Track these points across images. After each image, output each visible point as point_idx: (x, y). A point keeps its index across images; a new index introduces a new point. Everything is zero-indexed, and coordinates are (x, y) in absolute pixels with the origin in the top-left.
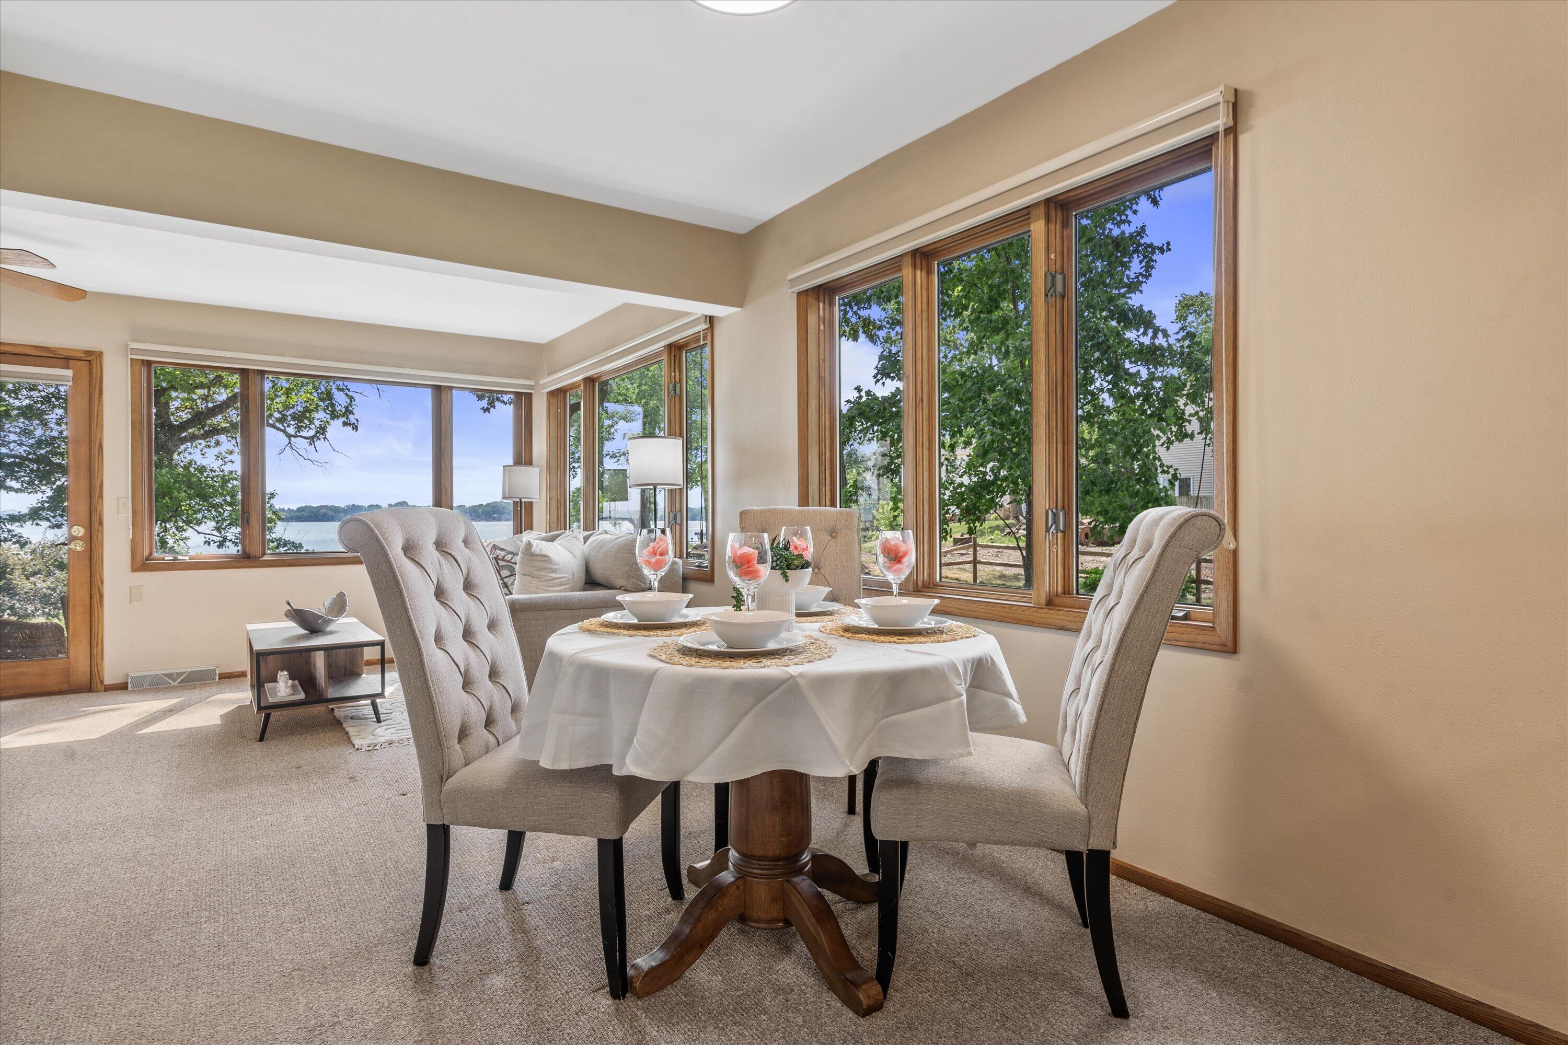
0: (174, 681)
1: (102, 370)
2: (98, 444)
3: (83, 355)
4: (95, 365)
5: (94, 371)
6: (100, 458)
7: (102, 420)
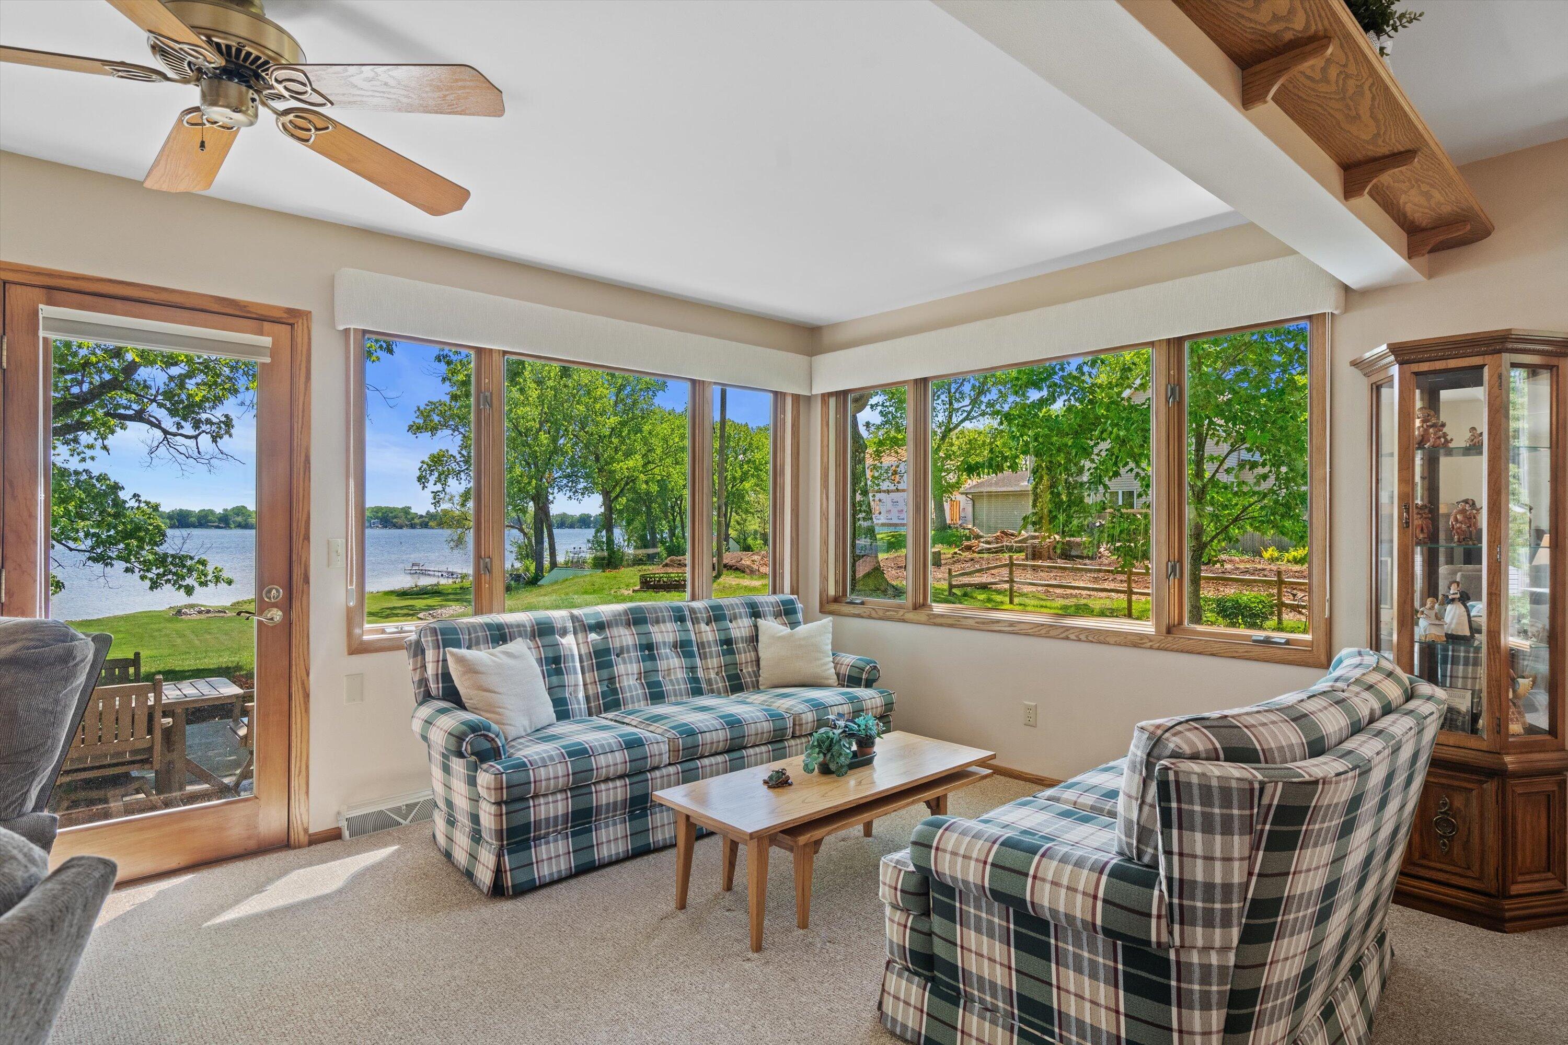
0: (405, 820)
1: (310, 339)
2: (303, 455)
3: (285, 315)
4: (300, 332)
5: (299, 340)
6: (307, 478)
7: (310, 416)
